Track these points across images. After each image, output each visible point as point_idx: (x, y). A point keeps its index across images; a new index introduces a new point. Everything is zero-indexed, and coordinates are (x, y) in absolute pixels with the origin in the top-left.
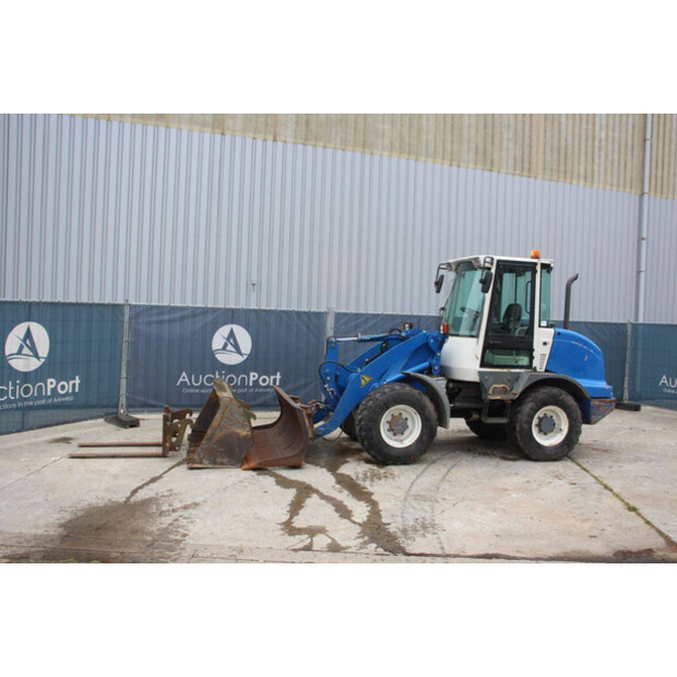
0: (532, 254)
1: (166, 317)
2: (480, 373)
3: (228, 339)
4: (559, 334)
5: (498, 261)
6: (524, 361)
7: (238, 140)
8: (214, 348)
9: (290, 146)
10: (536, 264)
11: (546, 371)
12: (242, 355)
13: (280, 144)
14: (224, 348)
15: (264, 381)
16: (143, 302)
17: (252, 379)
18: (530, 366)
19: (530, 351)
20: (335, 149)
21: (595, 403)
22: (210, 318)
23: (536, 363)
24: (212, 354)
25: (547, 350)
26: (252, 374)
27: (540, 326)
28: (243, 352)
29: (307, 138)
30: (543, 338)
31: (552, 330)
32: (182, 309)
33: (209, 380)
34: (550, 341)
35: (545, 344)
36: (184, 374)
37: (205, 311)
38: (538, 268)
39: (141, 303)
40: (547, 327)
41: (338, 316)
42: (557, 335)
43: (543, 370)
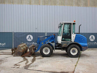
1: (19, 34)
2: (61, 42)
6: (70, 40)
7: (33, 5)
9: (42, 6)
13: (40, 5)
16: (16, 32)
19: (71, 38)
21: (83, 47)
23: (72, 40)
25: (74, 38)
27: (73, 34)
29: (44, 4)
30: (73, 36)
31: (75, 34)
36: (22, 42)
37: (25, 33)
38: (72, 24)
42: (76, 35)
43: (74, 42)
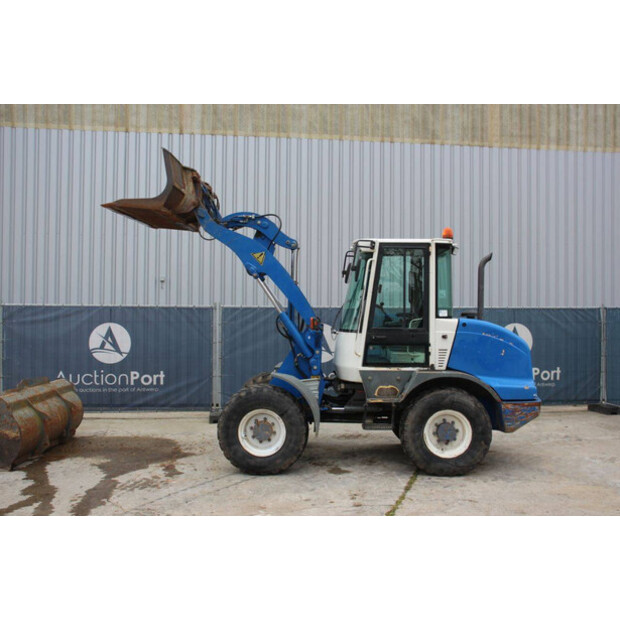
0: (444, 233)
1: (40, 317)
2: (362, 373)
3: (106, 338)
4: (464, 325)
5: (381, 244)
6: (420, 357)
7: (143, 135)
8: (91, 347)
9: (198, 137)
10: (429, 245)
11: (448, 368)
12: (121, 353)
13: (187, 137)
14: (102, 346)
15: (146, 380)
16: (17, 303)
17: (133, 378)
18: (426, 363)
19: (424, 345)
20: (246, 136)
21: (507, 407)
22: (85, 317)
23: (433, 360)
24: (89, 353)
25: (448, 345)
26: (132, 373)
27: (437, 316)
28: (122, 350)
29: (214, 128)
30: (442, 332)
31: (454, 321)
32: (57, 308)
33: (88, 379)
34: (451, 334)
35: (444, 337)
36: (61, 373)
37: (80, 310)
38: (433, 250)
39: (14, 304)
40: (449, 317)
41: (225, 311)
42: (461, 326)
43: (444, 368)
